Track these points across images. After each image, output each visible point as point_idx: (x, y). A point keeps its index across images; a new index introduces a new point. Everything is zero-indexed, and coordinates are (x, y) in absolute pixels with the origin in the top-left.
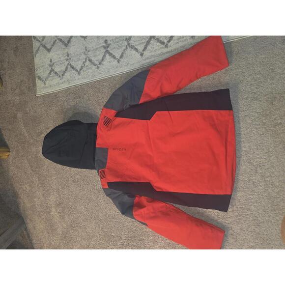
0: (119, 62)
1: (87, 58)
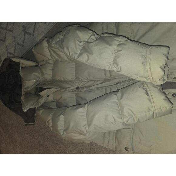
0: (33, 35)
1: (16, 43)
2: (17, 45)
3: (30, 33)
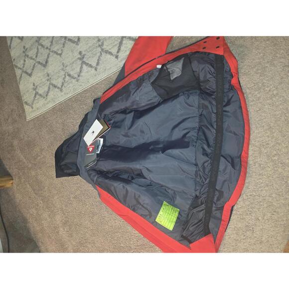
0: (96, 69)
1: (66, 74)
2: (67, 77)
3: (90, 65)
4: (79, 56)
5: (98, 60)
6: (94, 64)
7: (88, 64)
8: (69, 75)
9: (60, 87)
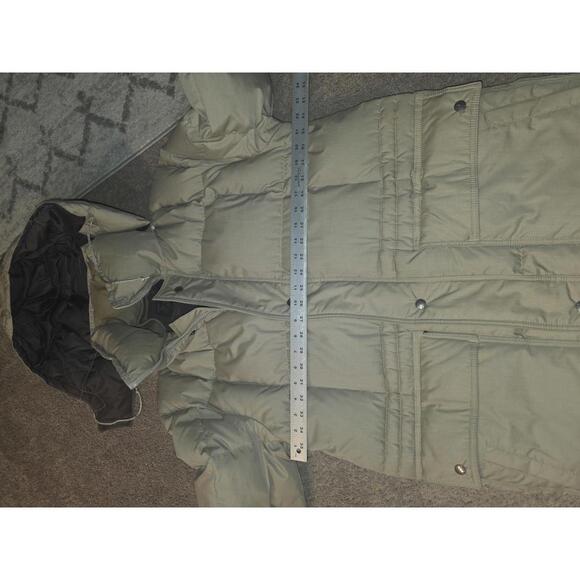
0: (123, 130)
1: (53, 152)
3: (108, 120)
4: (79, 104)
5: (126, 106)
6: (117, 118)
7: (102, 119)
8: (60, 154)
9: (41, 185)
